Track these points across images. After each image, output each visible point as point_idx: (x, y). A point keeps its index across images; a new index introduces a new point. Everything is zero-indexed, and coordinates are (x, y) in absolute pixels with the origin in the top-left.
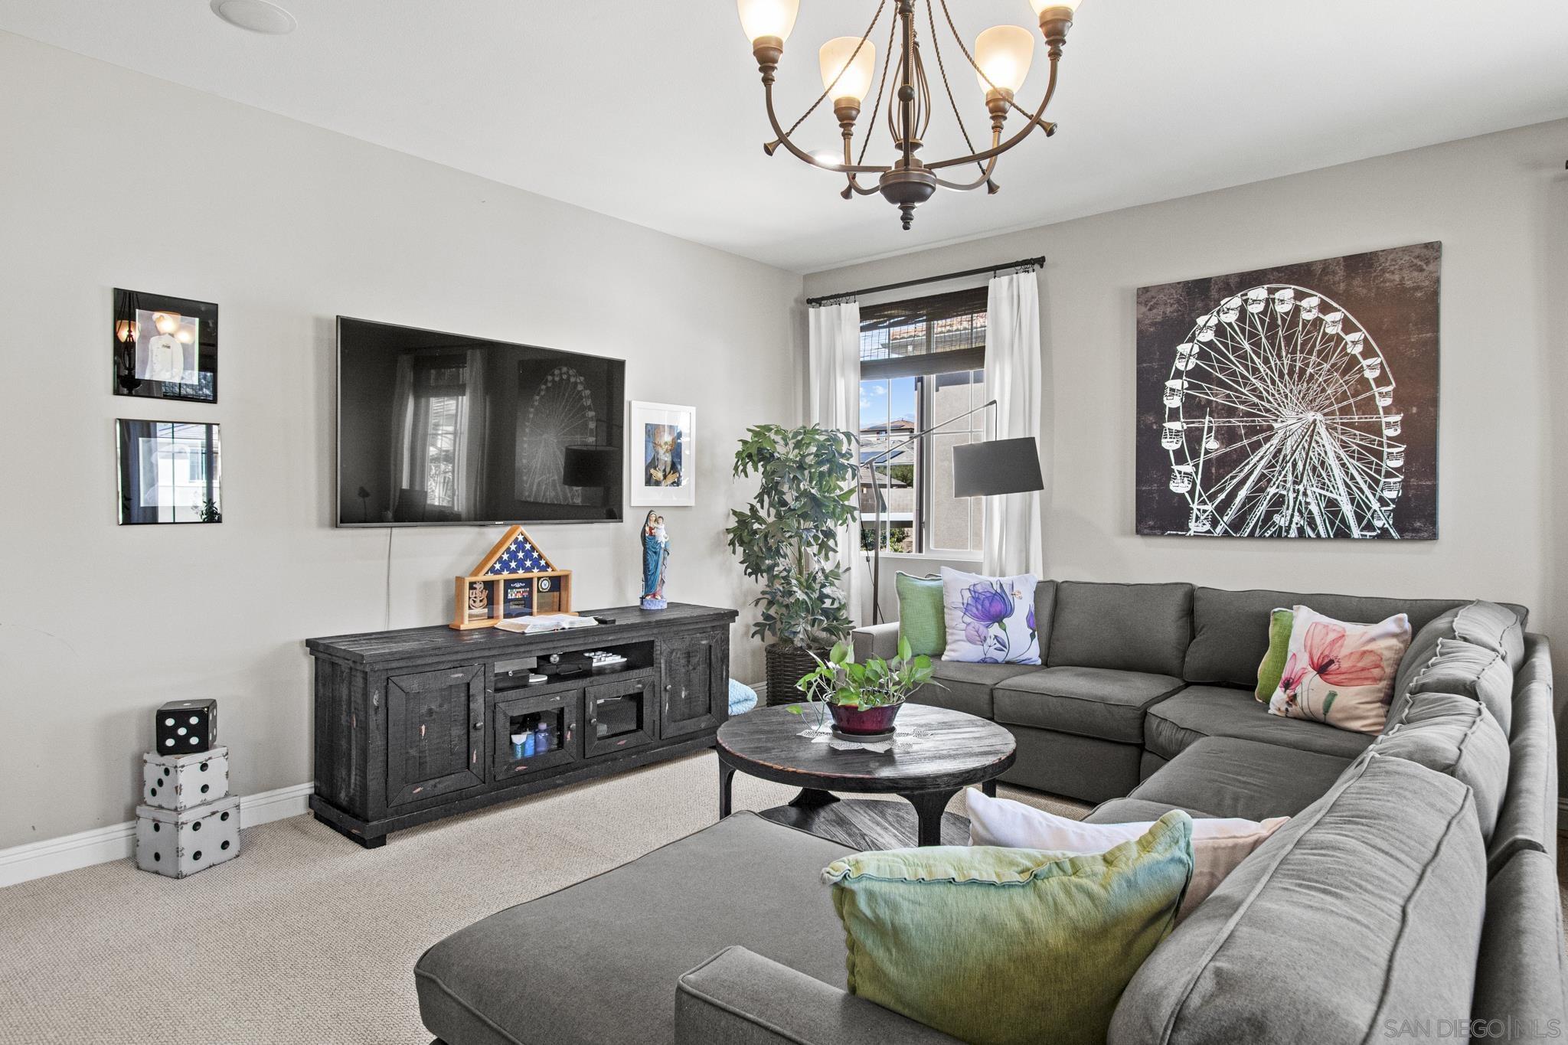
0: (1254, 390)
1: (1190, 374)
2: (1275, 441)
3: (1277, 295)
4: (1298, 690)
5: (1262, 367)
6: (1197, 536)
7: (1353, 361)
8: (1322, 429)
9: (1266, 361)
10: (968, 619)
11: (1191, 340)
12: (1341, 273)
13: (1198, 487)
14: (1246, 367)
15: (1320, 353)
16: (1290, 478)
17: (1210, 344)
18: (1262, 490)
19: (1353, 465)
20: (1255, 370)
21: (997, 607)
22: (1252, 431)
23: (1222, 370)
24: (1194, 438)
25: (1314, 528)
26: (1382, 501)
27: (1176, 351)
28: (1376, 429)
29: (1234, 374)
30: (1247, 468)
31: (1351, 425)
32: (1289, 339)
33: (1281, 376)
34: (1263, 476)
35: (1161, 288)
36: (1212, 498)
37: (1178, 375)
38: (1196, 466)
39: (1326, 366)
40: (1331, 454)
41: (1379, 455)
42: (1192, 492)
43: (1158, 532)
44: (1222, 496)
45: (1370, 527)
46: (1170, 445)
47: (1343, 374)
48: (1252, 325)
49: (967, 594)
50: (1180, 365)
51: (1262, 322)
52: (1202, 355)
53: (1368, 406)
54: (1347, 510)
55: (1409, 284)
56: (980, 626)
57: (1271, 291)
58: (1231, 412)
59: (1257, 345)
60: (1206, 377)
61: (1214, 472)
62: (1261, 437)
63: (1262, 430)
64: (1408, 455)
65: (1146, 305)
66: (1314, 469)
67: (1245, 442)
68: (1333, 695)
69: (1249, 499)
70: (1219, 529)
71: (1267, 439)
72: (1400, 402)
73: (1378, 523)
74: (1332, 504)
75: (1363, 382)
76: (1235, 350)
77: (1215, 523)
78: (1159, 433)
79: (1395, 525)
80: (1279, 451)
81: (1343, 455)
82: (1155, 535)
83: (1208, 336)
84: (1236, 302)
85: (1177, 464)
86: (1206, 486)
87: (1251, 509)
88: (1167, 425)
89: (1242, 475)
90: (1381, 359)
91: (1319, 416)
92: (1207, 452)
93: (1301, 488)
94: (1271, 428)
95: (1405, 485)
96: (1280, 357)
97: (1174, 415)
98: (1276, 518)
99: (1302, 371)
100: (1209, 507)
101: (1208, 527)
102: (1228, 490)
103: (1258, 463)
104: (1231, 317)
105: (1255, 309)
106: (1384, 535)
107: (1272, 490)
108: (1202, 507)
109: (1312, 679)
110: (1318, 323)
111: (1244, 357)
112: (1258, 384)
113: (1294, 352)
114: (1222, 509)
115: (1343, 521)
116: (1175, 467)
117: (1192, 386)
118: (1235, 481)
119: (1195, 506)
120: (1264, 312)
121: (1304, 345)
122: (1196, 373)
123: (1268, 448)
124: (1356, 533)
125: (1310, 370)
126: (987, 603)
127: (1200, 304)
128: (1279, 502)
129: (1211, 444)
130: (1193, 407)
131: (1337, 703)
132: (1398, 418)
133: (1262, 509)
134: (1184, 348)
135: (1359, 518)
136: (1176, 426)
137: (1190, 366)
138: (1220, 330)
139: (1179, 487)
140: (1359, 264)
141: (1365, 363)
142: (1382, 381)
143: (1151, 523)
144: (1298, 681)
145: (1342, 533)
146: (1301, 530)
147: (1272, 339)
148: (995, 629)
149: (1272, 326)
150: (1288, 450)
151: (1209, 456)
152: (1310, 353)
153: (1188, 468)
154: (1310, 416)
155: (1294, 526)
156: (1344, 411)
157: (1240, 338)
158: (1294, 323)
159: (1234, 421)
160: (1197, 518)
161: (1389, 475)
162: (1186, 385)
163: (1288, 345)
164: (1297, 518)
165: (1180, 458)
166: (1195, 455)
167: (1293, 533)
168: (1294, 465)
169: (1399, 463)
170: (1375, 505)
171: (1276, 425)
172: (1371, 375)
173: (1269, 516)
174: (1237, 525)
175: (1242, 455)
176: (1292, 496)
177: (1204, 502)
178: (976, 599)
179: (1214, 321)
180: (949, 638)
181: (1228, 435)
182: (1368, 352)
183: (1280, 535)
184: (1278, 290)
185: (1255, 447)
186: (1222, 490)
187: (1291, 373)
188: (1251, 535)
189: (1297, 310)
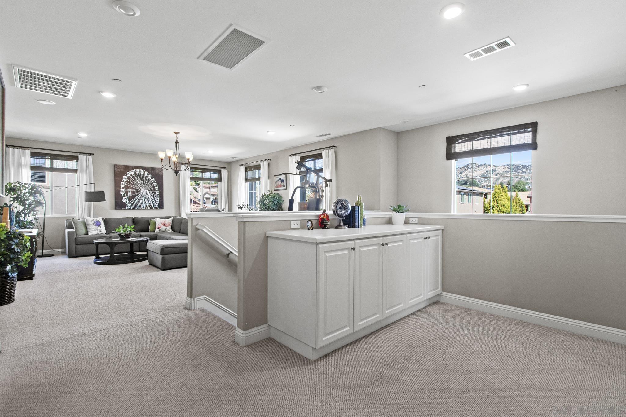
0: (137, 185)
1: (126, 181)
2: (141, 194)
3: (141, 171)
4: (161, 228)
5: (138, 182)
6: (128, 209)
7: (152, 183)
8: (148, 192)
9: (139, 181)
10: (94, 226)
11: (126, 175)
12: (150, 170)
13: (128, 201)
14: (136, 182)
15: (147, 181)
16: (143, 200)
17: (129, 177)
18: (139, 201)
19: (153, 198)
20: (137, 182)
21: (99, 223)
22: (137, 192)
23: (132, 181)
24: (127, 192)
25: (147, 207)
26: (157, 203)
27: (123, 177)
28: (155, 193)
29: (134, 182)
30: (136, 198)
31: (152, 192)
32: (143, 178)
33: (142, 184)
34: (139, 199)
35: (120, 165)
36: (130, 203)
37: (124, 181)
38: (127, 197)
39: (149, 183)
40: (149, 196)
41: (156, 197)
42: (127, 202)
43: (120, 209)
44: (132, 202)
45: (155, 207)
46: (122, 193)
47: (151, 185)
48: (137, 175)
49: (93, 222)
50: (124, 179)
51: (139, 175)
52: (128, 178)
53: (154, 190)
54: (152, 205)
55: (159, 173)
56: (96, 227)
57: (140, 170)
58: (134, 189)
59: (138, 178)
60: (129, 182)
61: (131, 198)
62: (139, 193)
63: (139, 192)
64: (160, 197)
65: (117, 168)
66: (147, 198)
67: (136, 194)
68: (166, 228)
69: (137, 203)
70: (132, 208)
71: (140, 193)
72: (159, 190)
73: (156, 207)
74: (150, 204)
75: (154, 186)
76: (134, 178)
77: (131, 207)
78: (120, 191)
79: (158, 207)
80: (142, 195)
81: (151, 197)
82: (119, 209)
83: (129, 175)
84: (134, 171)
85: (124, 197)
86: (129, 200)
87: (137, 204)
88: (122, 190)
89: (136, 199)
90: (156, 183)
91: (148, 191)
92: (129, 195)
93: (145, 201)
94: (140, 192)
95: (159, 201)
96: (141, 180)
97: (123, 188)
98: (141, 206)
99: (145, 183)
100: (130, 204)
101: (130, 208)
102: (133, 201)
103: (138, 197)
104: (133, 173)
105: (138, 172)
106: (157, 208)
107: (141, 202)
108: (129, 204)
109: (163, 226)
110: (147, 176)
111: (135, 180)
112: (138, 185)
113: (144, 180)
114: (132, 204)
115: (151, 206)
116: (123, 197)
117: (126, 184)
118: (134, 200)
119: (127, 204)
120: (139, 173)
121: (145, 179)
122: (127, 181)
123: (140, 195)
124: (153, 208)
125: (146, 183)
126: (97, 223)
127: (127, 170)
128: (142, 203)
129: (130, 194)
130: (126, 187)
131: (167, 229)
132: (159, 192)
133: (139, 205)
134: (125, 177)
135: (154, 206)
136: (123, 190)
137: (126, 180)
138: (131, 175)
139: (124, 201)
140: (153, 169)
141: (154, 183)
142: (156, 186)
143: (119, 207)
144: (161, 227)
145: (151, 208)
146: (145, 208)
147: (140, 178)
148: (99, 228)
149: (140, 176)
150: (143, 195)
151: (130, 196)
152: (146, 181)
153: (126, 197)
154: (146, 190)
155: (144, 207)
156: (151, 190)
157: (135, 177)
158: (143, 176)
159: (134, 190)
160: (128, 206)
161: (157, 200)
162: (125, 183)
163: (143, 179)
164: (145, 206)
165: (124, 196)
166: (127, 195)
167: (144, 208)
168: (144, 198)
169: (159, 198)
170: (156, 204)
171: (141, 191)
172: (155, 185)
173: (140, 206)
174: (135, 207)
175: (136, 196)
176: (144, 202)
177: (129, 203)
178: (95, 222)
179: (130, 173)
180: (88, 230)
181: (133, 192)
182: (154, 182)
183: (142, 209)
184: (141, 170)
185: (138, 194)
186: (132, 201)
187: (143, 183)
188: (137, 209)
189: (144, 174)
